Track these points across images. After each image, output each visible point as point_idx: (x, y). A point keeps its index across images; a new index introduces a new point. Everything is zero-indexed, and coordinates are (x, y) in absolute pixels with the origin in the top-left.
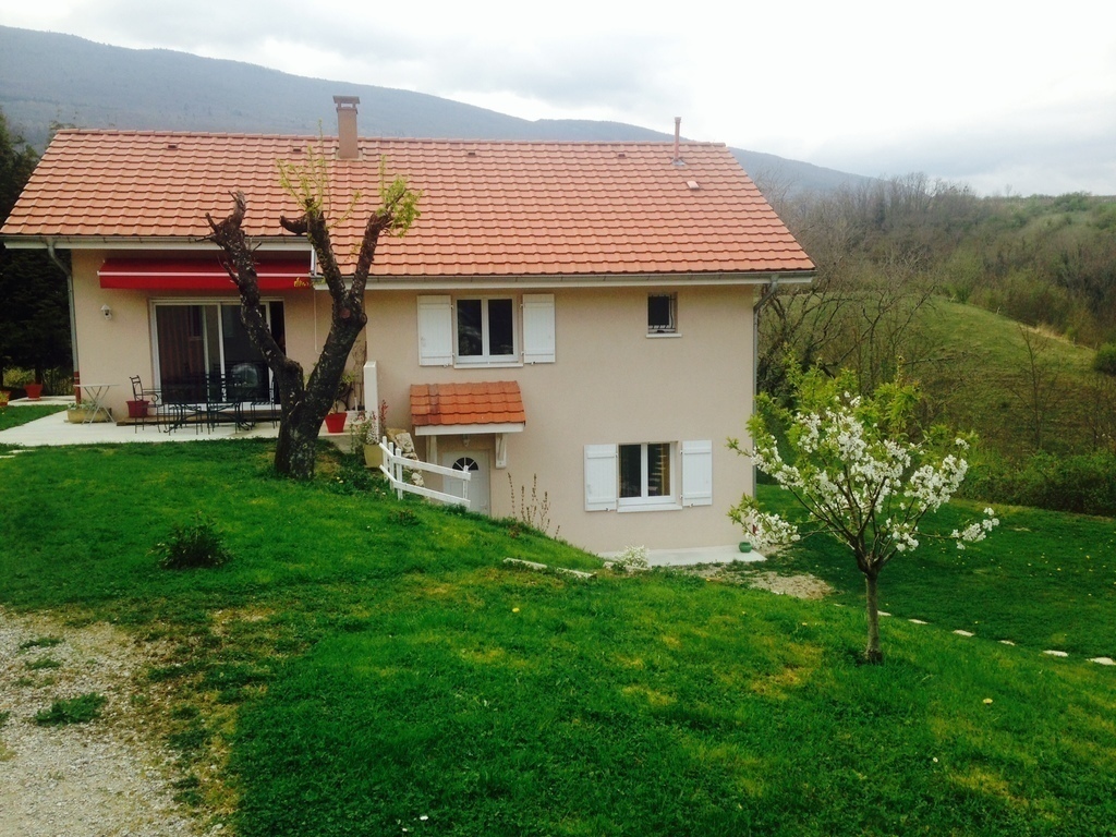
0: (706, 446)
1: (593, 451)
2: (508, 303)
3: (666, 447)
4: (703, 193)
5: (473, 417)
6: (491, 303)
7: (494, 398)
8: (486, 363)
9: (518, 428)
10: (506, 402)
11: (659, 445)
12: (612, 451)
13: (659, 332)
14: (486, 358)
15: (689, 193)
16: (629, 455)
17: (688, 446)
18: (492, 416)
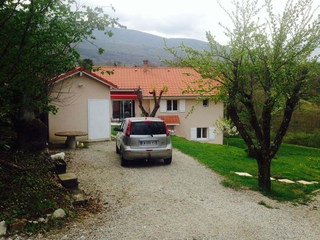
0: (213, 128)
1: (192, 129)
2: (176, 101)
3: (206, 128)
5: (171, 122)
6: (174, 101)
7: (174, 119)
8: (172, 112)
9: (179, 124)
10: (176, 119)
11: (204, 128)
12: (196, 129)
13: (205, 106)
14: (172, 111)
16: (199, 130)
17: (210, 128)
18: (174, 122)
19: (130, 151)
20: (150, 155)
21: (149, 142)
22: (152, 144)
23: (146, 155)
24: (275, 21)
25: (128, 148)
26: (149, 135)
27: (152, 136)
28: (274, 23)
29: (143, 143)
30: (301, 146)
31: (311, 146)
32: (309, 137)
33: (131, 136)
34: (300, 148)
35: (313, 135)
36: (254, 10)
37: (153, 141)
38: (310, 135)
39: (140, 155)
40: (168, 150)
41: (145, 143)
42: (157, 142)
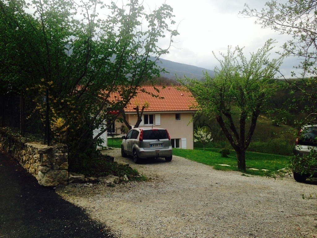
0: (185, 139)
2: (152, 115)
3: (179, 139)
4: (184, 96)
6: (150, 115)
11: (177, 139)
13: (177, 120)
15: (181, 96)
16: (172, 141)
19: (143, 152)
20: (158, 154)
21: (156, 145)
22: (159, 146)
23: (154, 154)
24: (245, 65)
25: (142, 150)
26: (157, 140)
27: (159, 140)
28: (245, 66)
29: (153, 145)
30: (258, 153)
31: (265, 153)
32: (263, 145)
33: (144, 141)
34: (257, 154)
35: (267, 143)
36: (232, 58)
37: (160, 144)
38: (264, 143)
39: (151, 154)
40: (170, 150)
41: (154, 146)
42: (163, 145)
